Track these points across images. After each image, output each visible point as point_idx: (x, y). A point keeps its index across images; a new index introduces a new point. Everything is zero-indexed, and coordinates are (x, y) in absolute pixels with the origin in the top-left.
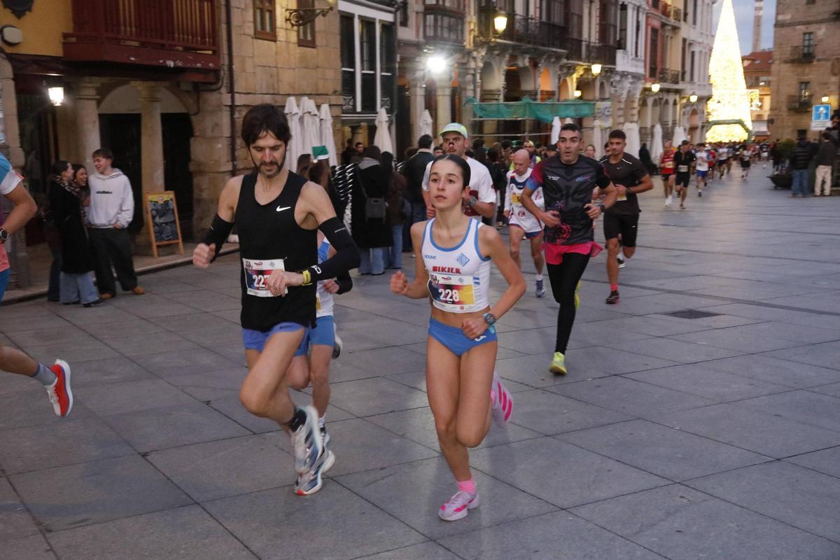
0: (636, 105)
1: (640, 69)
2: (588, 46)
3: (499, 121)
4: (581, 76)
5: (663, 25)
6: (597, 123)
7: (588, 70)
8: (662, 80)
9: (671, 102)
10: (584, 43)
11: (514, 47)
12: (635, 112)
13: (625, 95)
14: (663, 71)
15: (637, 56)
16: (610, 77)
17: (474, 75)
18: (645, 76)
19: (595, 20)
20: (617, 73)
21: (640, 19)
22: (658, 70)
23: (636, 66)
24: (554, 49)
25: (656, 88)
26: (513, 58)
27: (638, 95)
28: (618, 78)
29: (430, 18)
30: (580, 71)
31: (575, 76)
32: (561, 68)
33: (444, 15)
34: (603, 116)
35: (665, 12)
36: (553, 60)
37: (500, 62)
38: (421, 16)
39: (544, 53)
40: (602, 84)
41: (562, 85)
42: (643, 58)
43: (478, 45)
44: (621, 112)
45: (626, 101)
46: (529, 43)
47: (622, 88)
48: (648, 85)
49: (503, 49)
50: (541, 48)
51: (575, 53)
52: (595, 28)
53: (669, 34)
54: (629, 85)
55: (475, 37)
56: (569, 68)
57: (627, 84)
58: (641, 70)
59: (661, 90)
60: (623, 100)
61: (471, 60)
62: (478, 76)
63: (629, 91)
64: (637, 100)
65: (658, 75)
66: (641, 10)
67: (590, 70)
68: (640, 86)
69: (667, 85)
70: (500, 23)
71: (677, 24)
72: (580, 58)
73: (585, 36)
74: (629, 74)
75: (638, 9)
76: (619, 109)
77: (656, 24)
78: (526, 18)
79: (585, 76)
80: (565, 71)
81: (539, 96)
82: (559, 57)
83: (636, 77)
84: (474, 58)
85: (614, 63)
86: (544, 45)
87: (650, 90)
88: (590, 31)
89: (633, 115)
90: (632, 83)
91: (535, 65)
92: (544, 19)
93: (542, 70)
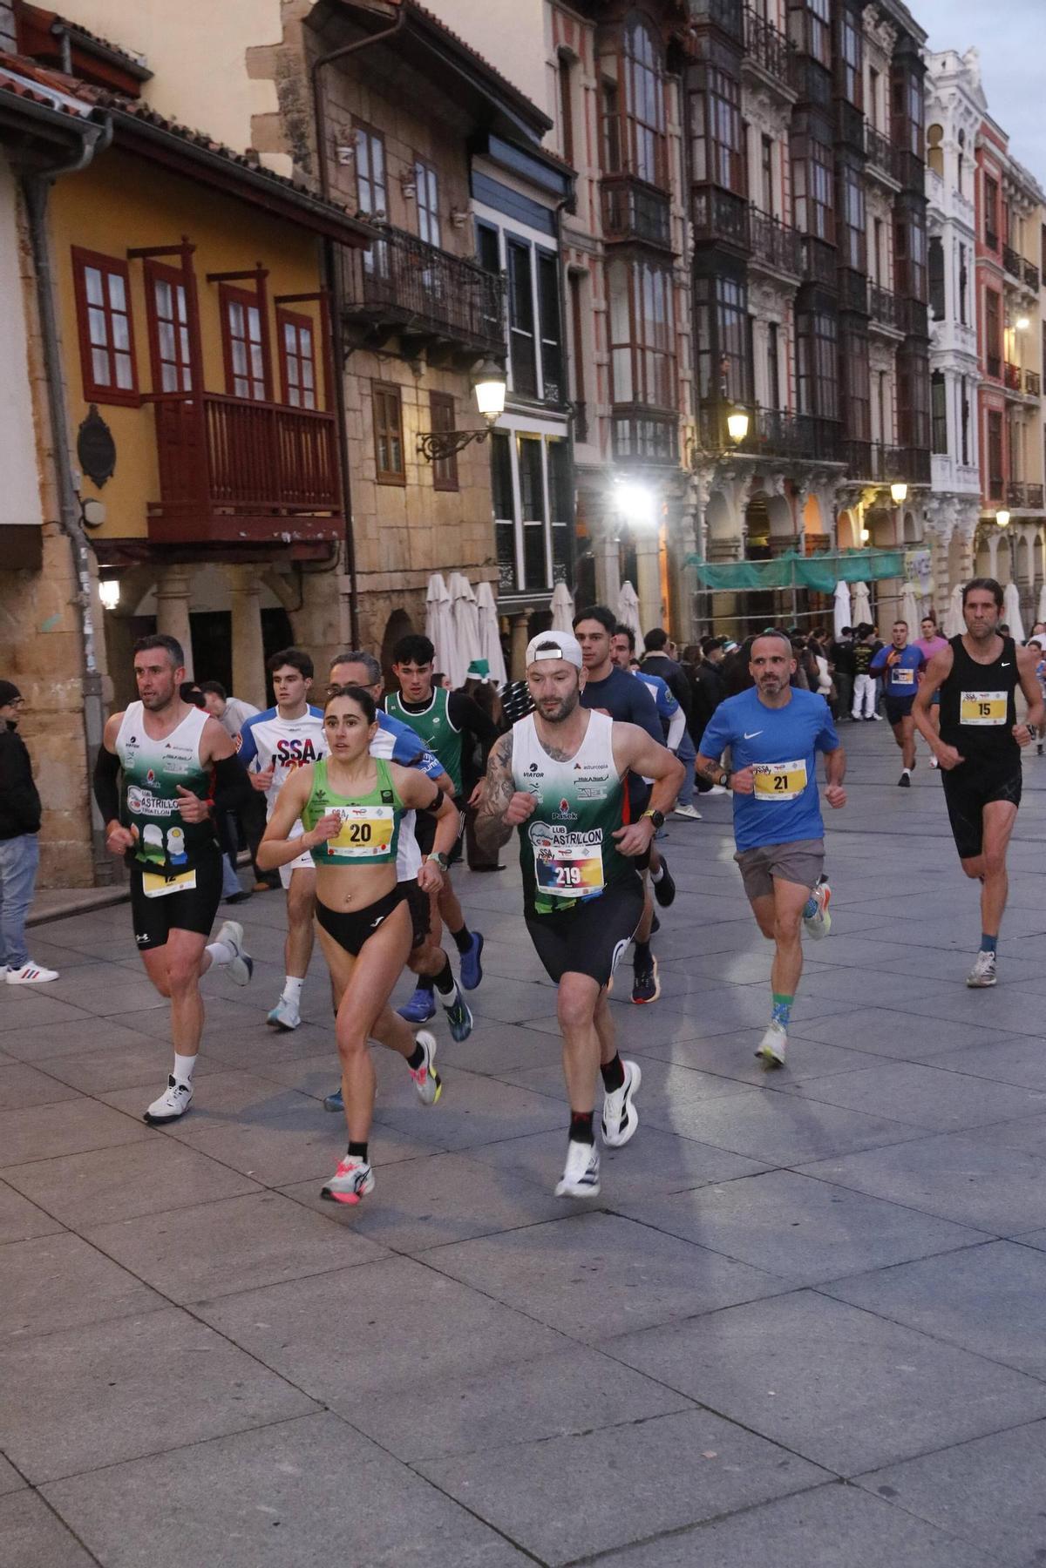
0: (969, 550)
1: (972, 485)
2: (881, 452)
3: (739, 595)
4: (872, 505)
5: (1009, 404)
6: (909, 588)
7: (884, 494)
8: (1014, 503)
9: (1031, 541)
10: (874, 447)
11: (758, 463)
12: (968, 563)
13: (948, 535)
14: (1014, 487)
15: (966, 463)
16: (921, 504)
17: (695, 516)
18: (982, 497)
19: (890, 405)
20: (934, 496)
21: (968, 398)
22: (1005, 486)
23: (966, 481)
24: (826, 463)
25: (1003, 518)
26: (758, 481)
27: (971, 532)
28: (935, 504)
29: (624, 426)
30: (871, 497)
31: (861, 506)
32: (838, 494)
33: (645, 420)
34: (920, 574)
35: (1011, 380)
36: (824, 480)
37: (737, 490)
38: (607, 422)
39: (809, 470)
40: (908, 517)
41: (840, 522)
42: (977, 466)
43: (699, 465)
44: (944, 565)
45: (951, 544)
46: (783, 454)
47: (943, 522)
48: (989, 514)
49: (741, 468)
50: (803, 461)
51: (861, 467)
52: (891, 419)
53: (1020, 419)
54: (955, 516)
55: (693, 452)
56: (852, 493)
57: (951, 514)
58: (975, 489)
59: (1013, 521)
60: (946, 544)
61: (690, 491)
62: (702, 517)
63: (956, 527)
64: (970, 542)
65: (1005, 495)
66: (969, 381)
67: (889, 494)
68: (975, 516)
69: (1022, 512)
70: (738, 426)
71: (1033, 401)
72: (869, 476)
73: (876, 435)
74: (953, 495)
75: (963, 380)
76: (940, 560)
77: (997, 403)
78: (775, 412)
79: (879, 506)
80: (845, 498)
81: (803, 546)
82: (833, 475)
83: (967, 500)
84: (695, 488)
85: (928, 479)
86: (808, 457)
87: (993, 522)
88: (884, 427)
89: (964, 569)
90: (959, 512)
91: (794, 491)
92: (804, 412)
93: (806, 499)
